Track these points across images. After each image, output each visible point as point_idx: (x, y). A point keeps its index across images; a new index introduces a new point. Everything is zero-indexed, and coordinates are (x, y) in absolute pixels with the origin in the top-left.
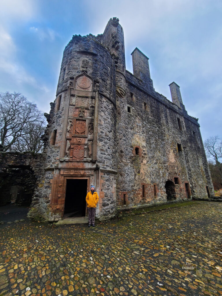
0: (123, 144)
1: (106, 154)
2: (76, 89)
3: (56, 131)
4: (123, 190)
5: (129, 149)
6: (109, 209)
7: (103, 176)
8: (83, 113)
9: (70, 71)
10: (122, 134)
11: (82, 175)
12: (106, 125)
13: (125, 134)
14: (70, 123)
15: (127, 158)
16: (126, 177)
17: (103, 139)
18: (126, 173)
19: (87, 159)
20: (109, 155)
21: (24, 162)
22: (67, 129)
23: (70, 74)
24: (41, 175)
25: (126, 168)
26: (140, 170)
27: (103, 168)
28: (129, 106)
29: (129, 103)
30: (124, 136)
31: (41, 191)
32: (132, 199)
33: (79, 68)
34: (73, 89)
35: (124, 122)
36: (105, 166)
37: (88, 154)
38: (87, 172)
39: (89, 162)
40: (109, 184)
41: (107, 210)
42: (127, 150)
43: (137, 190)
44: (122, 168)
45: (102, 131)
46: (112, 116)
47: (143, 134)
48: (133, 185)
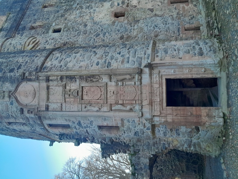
0: (111, 36)
1: (128, 56)
2: (37, 103)
3: (100, 127)
4: (179, 31)
5: (117, 28)
6: (207, 47)
7: (159, 58)
8: (72, 91)
9: (12, 115)
10: (95, 38)
11: (160, 86)
13: (95, 34)
14: (88, 108)
15: (131, 29)
16: (160, 29)
17: (107, 61)
18: (153, 29)
19: (137, 80)
20: (129, 52)
21: (145, 165)
22: (97, 111)
23: (16, 115)
24: (162, 143)
25: (145, 29)
26: (149, 9)
27: (148, 59)
28: (51, 31)
29: (46, 31)
30: (98, 35)
31: (182, 141)
32: (192, 19)
33: (5, 103)
34: (37, 108)
35: (76, 37)
36: (146, 56)
37: (130, 80)
38: (155, 80)
39: (141, 78)
40: (171, 49)
41: (209, 49)
42: (119, 29)
43: (178, 12)
44: (147, 35)
45: (96, 64)
46: (71, 51)
47: (93, 7)
48: (171, 19)
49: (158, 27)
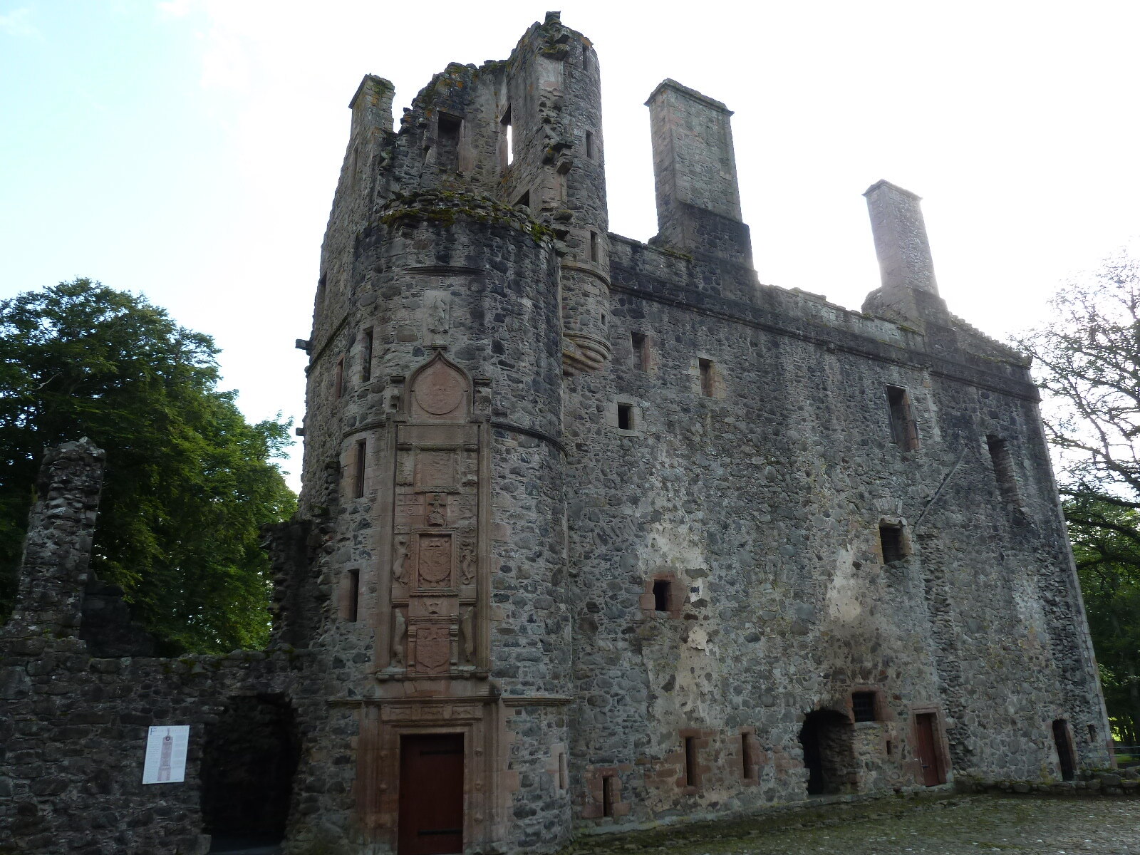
0: (599, 577)
1: (523, 641)
3: (355, 574)
4: (603, 760)
5: (623, 592)
6: (537, 827)
7: (513, 717)
8: (441, 510)
9: (388, 350)
10: (595, 533)
11: (447, 720)
12: (517, 538)
13: (608, 531)
14: (402, 550)
15: (616, 633)
17: (509, 592)
18: (612, 692)
19: (461, 668)
20: (533, 644)
21: (267, 685)
22: (392, 572)
23: (389, 361)
24: (318, 723)
25: (614, 672)
26: (673, 678)
27: (513, 692)
28: (624, 399)
29: (624, 384)
30: (603, 539)
31: (321, 772)
32: (638, 795)
33: (419, 335)
34: (404, 422)
35: (602, 477)
36: (520, 687)
37: (462, 652)
38: (462, 709)
39: (467, 679)
40: (535, 743)
41: (529, 830)
42: (617, 599)
43: (659, 759)
44: (596, 675)
45: (504, 566)
46: (544, 493)
47: (692, 516)
48: (640, 739)
49: (616, 705)
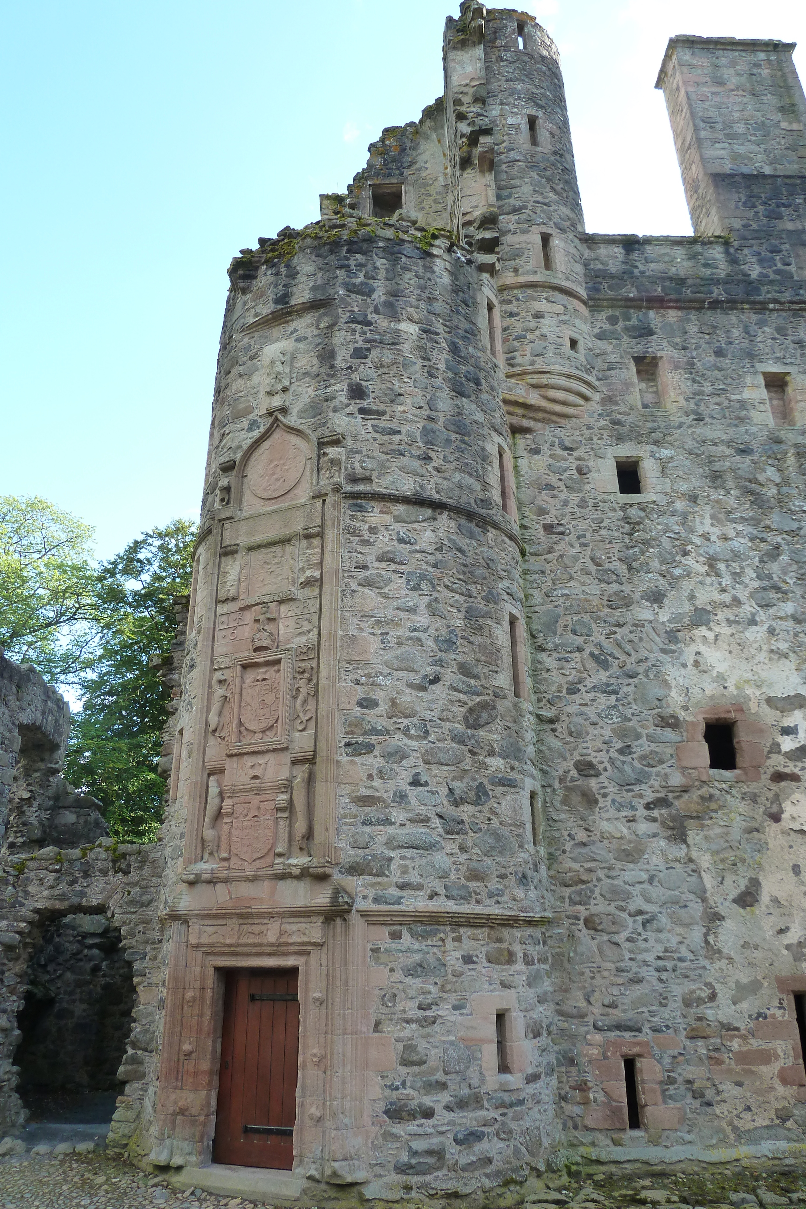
1: (399, 815)
2: (246, 512)
4: (619, 1027)
5: (643, 741)
7: (389, 943)
8: (269, 627)
9: (224, 435)
10: (586, 654)
11: (273, 945)
12: (389, 656)
13: (610, 648)
14: (220, 691)
15: (633, 808)
16: (629, 940)
17: (373, 739)
18: (632, 908)
19: (290, 861)
20: (421, 820)
21: (82, 894)
22: (208, 724)
24: (149, 948)
25: (634, 873)
26: (755, 883)
27: (376, 900)
28: (626, 450)
29: (624, 430)
30: (602, 660)
34: (231, 518)
35: (593, 568)
36: (394, 891)
37: (291, 835)
39: (298, 878)
43: (738, 1029)
